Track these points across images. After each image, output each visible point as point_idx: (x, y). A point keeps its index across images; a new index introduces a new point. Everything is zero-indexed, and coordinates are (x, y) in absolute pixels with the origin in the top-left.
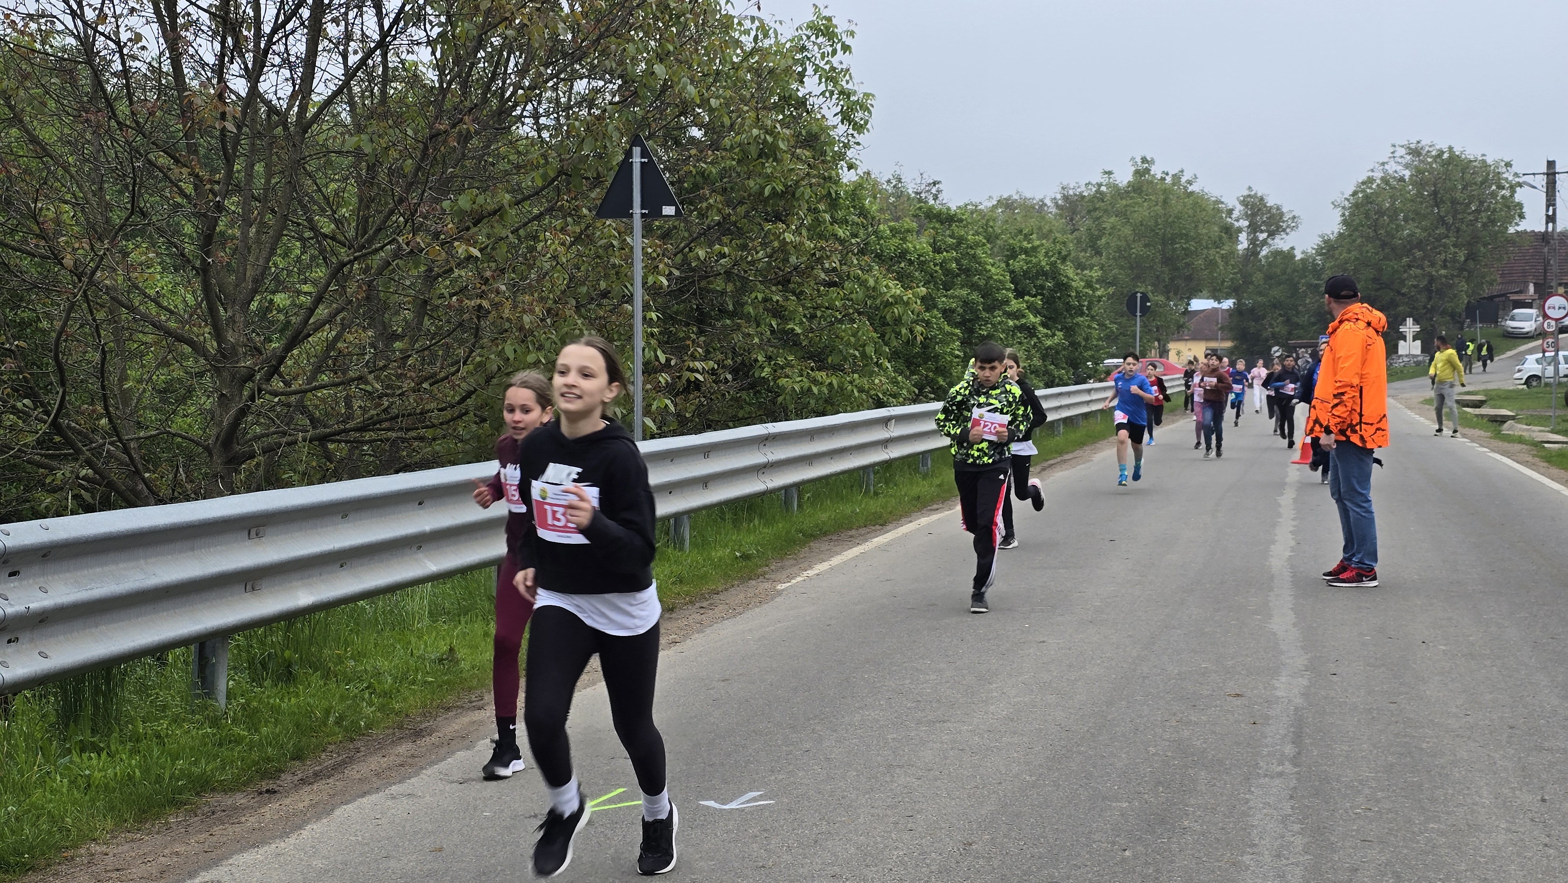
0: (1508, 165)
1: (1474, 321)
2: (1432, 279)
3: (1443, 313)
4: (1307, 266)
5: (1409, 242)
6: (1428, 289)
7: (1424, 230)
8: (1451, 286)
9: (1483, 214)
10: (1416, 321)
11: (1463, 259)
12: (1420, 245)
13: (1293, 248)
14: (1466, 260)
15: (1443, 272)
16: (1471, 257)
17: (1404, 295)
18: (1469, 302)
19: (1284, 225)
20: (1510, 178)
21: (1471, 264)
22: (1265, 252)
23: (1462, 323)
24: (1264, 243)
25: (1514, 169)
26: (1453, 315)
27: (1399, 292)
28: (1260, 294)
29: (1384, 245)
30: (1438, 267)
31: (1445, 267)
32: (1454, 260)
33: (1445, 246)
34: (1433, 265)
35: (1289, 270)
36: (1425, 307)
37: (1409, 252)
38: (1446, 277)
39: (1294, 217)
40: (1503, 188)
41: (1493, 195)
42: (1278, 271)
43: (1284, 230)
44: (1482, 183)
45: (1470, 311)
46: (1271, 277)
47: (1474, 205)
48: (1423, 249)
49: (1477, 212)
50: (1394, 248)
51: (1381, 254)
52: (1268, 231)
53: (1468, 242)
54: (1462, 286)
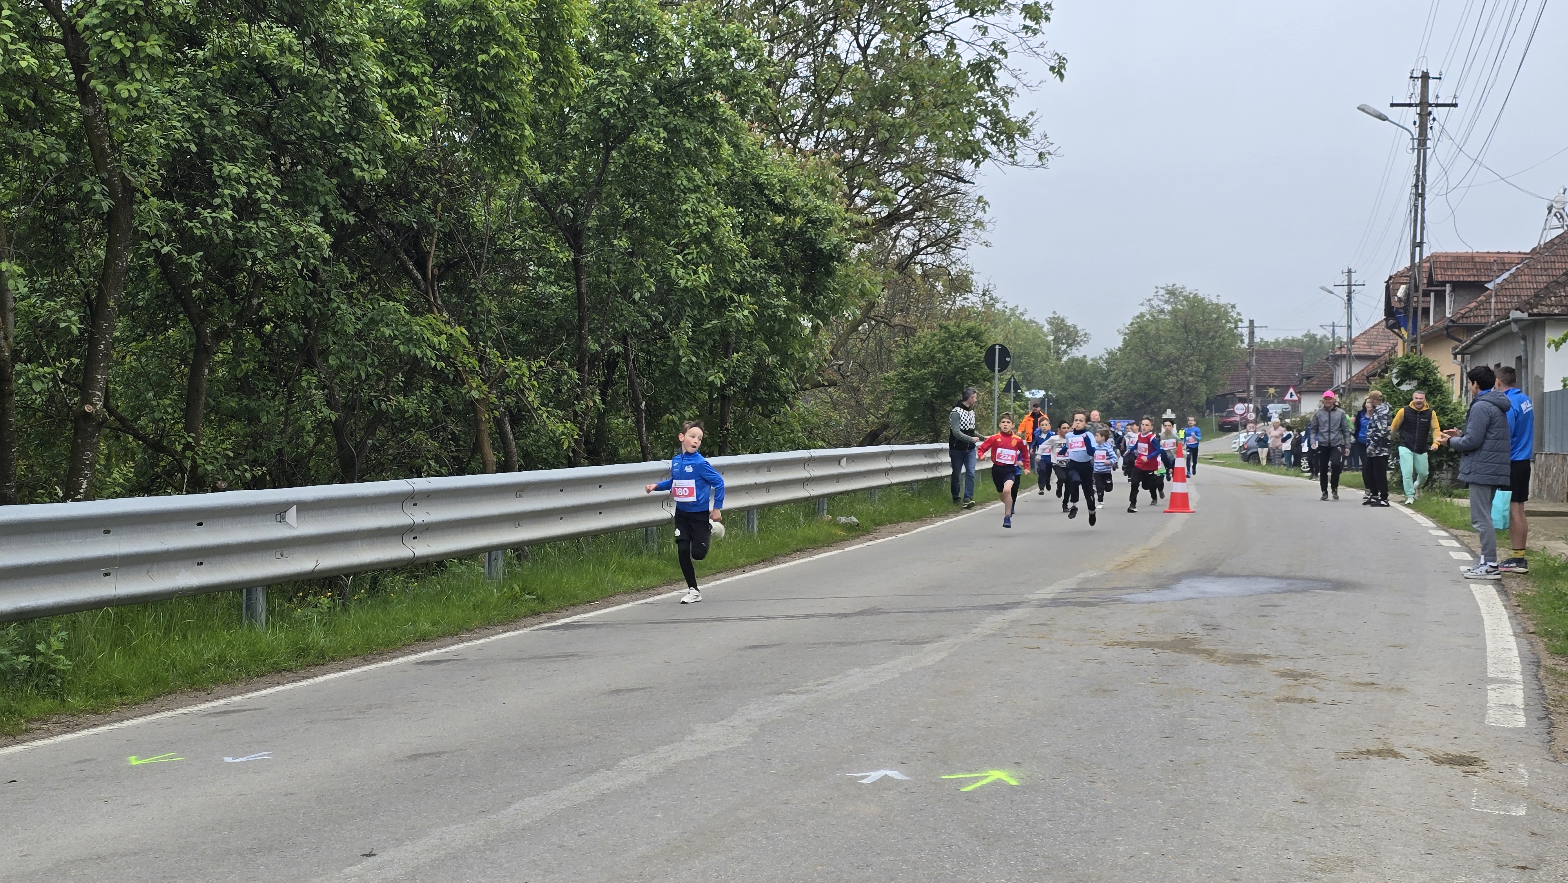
0: (1233, 307)
1: (1211, 412)
2: (1183, 384)
3: (1191, 405)
4: (1096, 370)
5: (1168, 357)
6: (1180, 389)
7: (1178, 350)
8: (1195, 389)
9: (1217, 340)
11: (1204, 370)
12: (1175, 361)
13: (1085, 356)
14: (1206, 370)
15: (1191, 379)
16: (1209, 368)
17: (1165, 393)
18: (1208, 398)
19: (1079, 339)
20: (1235, 316)
21: (1210, 373)
22: (1065, 359)
24: (1065, 352)
25: (1237, 310)
26: (1197, 407)
27: (1161, 392)
28: (1063, 389)
29: (1152, 360)
30: (1187, 375)
31: (1191, 375)
32: (1198, 372)
33: (1191, 361)
34: (1184, 374)
35: (1083, 374)
36: (1178, 402)
37: (1167, 365)
38: (1192, 382)
39: (1086, 334)
40: (1230, 322)
41: (1223, 327)
42: (1075, 374)
43: (1079, 343)
44: (1216, 319)
45: (1209, 403)
46: (1070, 378)
47: (1211, 334)
48: (1177, 364)
49: (1213, 338)
50: (1158, 362)
51: (1150, 366)
52: (1067, 343)
53: (1208, 360)
54: (1203, 388)
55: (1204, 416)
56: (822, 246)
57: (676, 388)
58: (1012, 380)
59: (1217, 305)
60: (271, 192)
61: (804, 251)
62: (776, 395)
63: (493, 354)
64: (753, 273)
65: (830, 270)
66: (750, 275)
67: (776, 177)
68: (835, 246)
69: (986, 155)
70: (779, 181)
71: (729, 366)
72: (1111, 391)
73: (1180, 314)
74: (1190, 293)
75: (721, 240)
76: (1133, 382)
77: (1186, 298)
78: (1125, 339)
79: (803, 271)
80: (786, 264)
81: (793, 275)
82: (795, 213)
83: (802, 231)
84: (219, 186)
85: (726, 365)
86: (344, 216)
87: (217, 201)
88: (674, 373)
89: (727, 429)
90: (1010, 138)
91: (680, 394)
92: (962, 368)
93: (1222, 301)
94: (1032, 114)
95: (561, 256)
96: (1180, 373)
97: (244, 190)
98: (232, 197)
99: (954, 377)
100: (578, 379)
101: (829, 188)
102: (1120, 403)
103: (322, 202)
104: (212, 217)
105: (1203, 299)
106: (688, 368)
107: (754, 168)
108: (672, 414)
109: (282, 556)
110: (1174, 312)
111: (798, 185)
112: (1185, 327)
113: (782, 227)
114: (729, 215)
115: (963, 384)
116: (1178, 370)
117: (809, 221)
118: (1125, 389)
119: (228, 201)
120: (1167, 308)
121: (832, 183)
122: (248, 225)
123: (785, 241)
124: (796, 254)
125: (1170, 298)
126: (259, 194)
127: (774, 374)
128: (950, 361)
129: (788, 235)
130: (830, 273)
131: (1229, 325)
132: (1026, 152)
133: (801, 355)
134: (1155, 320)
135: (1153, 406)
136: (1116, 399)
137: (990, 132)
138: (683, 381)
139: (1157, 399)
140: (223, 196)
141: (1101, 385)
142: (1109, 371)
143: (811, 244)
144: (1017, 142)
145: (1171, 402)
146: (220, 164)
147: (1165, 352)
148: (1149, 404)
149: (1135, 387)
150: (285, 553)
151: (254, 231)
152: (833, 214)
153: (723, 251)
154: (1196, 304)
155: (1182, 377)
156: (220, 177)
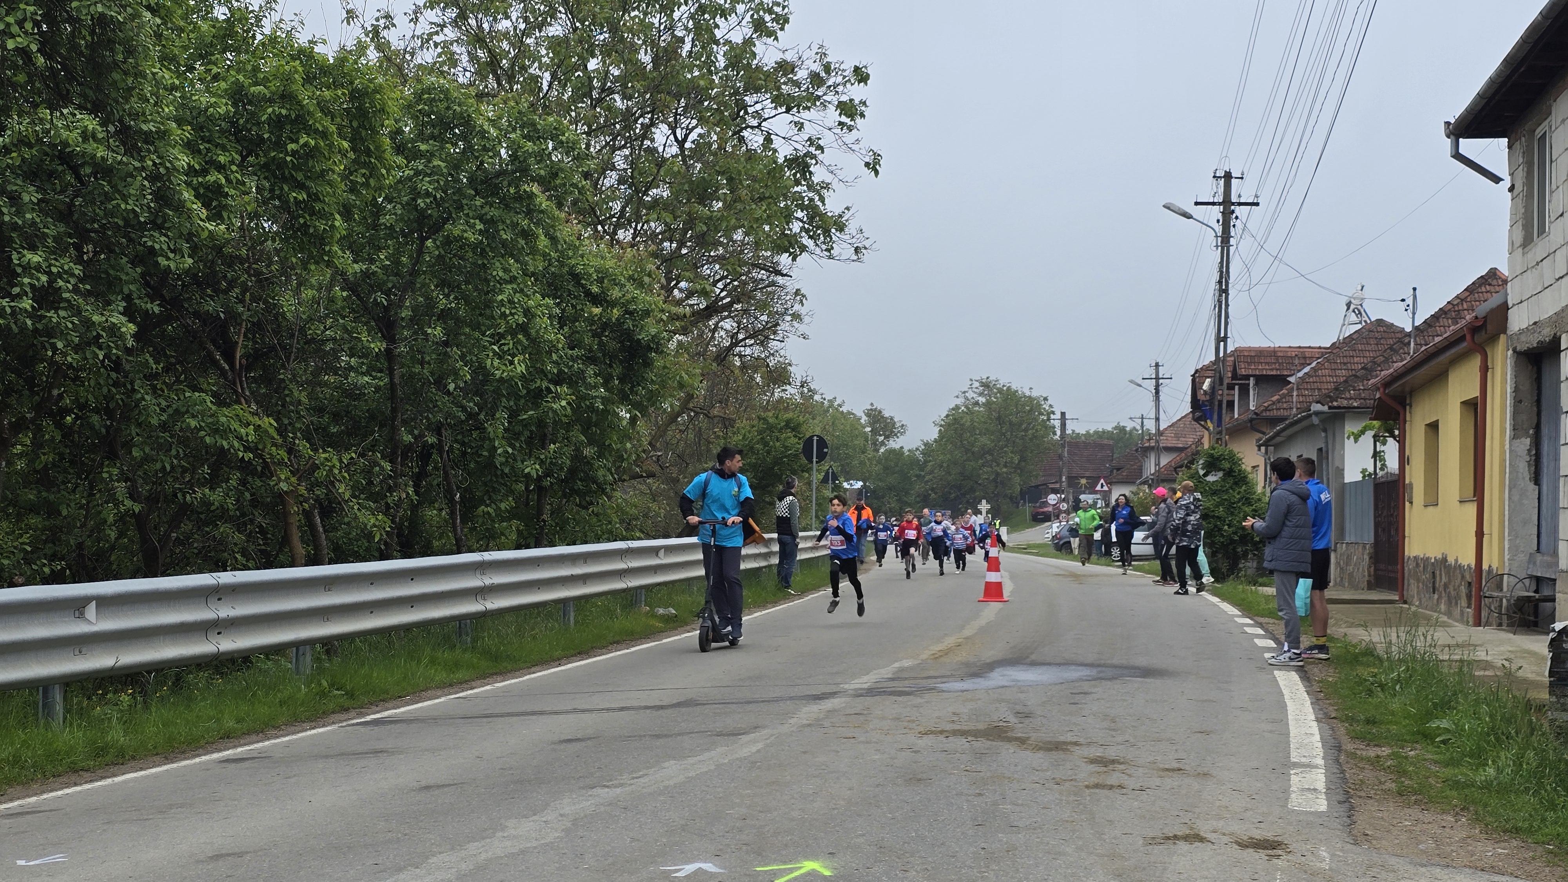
0: (1046, 399)
1: (1025, 502)
2: (998, 474)
3: (1006, 496)
4: (912, 461)
5: (983, 449)
6: (995, 480)
7: (993, 441)
8: (1010, 479)
9: (1030, 432)
10: (988, 503)
11: (1017, 462)
12: (990, 452)
13: (902, 448)
14: (1020, 461)
15: (1005, 470)
16: (1023, 459)
17: (980, 484)
18: (1021, 489)
19: (896, 431)
20: (1047, 408)
21: (1023, 464)
22: (882, 450)
23: (1018, 503)
24: (882, 444)
25: (1049, 402)
26: (1011, 498)
27: (977, 482)
28: (881, 480)
29: (967, 451)
30: (1001, 467)
31: (1005, 466)
32: (1012, 463)
33: (1006, 452)
34: (998, 465)
35: (900, 465)
36: (993, 493)
37: (982, 456)
38: (1006, 473)
39: (903, 425)
40: (1043, 414)
41: (1036, 419)
42: (892, 464)
43: (896, 435)
44: (1029, 411)
45: (1022, 494)
46: (888, 469)
47: (1023, 427)
48: (992, 455)
49: (1026, 430)
50: (973, 453)
51: (965, 458)
52: (884, 435)
53: (1021, 450)
54: (1017, 479)
55: (1018, 507)
56: (640, 337)
57: (491, 480)
58: (831, 471)
59: (1030, 397)
60: (73, 281)
61: (621, 342)
62: (594, 487)
63: (303, 446)
64: (571, 363)
65: (649, 361)
66: (567, 366)
67: (592, 266)
68: (653, 337)
69: (803, 248)
70: (595, 271)
71: (546, 457)
72: (927, 481)
73: (994, 406)
74: (1004, 386)
75: (537, 332)
76: (949, 473)
77: (1000, 391)
78: (940, 430)
79: (621, 362)
80: (604, 355)
81: (611, 366)
82: (613, 304)
83: (620, 322)
84: (18, 275)
85: (542, 457)
86: (149, 306)
87: (16, 290)
88: (490, 464)
89: (544, 521)
90: (827, 233)
91: (496, 485)
92: (781, 458)
93: (1034, 394)
94: (848, 209)
95: (372, 346)
96: (995, 464)
97: (44, 278)
98: (32, 286)
99: (773, 468)
100: (391, 471)
101: (646, 279)
102: (935, 493)
103: (126, 291)
104: (10, 307)
105: (1017, 391)
106: (503, 460)
107: (570, 258)
108: (487, 506)
109: (80, 652)
110: (988, 404)
111: (615, 275)
112: (999, 418)
113: (600, 319)
114: (547, 307)
115: (782, 474)
116: (992, 461)
117: (627, 312)
118: (941, 479)
119: (28, 289)
120: (982, 400)
121: (649, 275)
122: (48, 314)
123: (602, 332)
124: (614, 345)
125: (984, 390)
126: (61, 283)
127: (592, 465)
128: (768, 452)
129: (605, 326)
130: (648, 364)
131: (1042, 417)
132: (842, 247)
133: (619, 446)
134: (970, 412)
135: (968, 496)
136: (933, 489)
137: (806, 226)
138: (499, 473)
139: (972, 490)
140: (22, 284)
141: (918, 476)
142: (926, 462)
143: (628, 335)
144: (833, 236)
145: (987, 493)
146: (19, 253)
147: (979, 444)
148: (964, 495)
149: (950, 478)
150: (84, 650)
151: (54, 320)
152: (650, 305)
153: (540, 342)
154: (1009, 396)
155: (996, 468)
156: (19, 265)
